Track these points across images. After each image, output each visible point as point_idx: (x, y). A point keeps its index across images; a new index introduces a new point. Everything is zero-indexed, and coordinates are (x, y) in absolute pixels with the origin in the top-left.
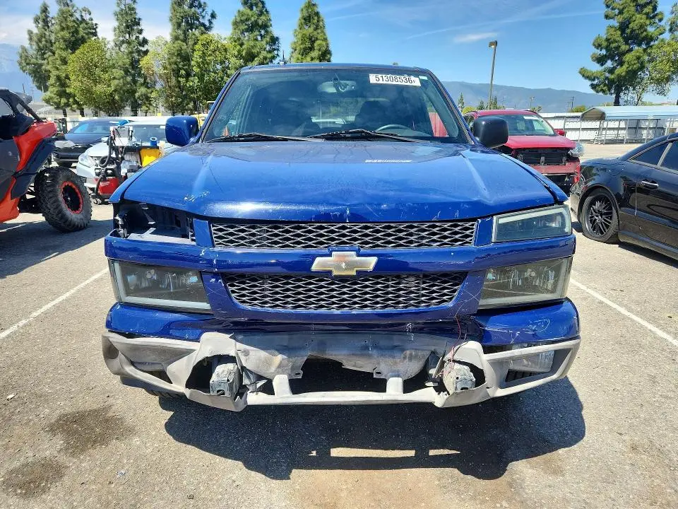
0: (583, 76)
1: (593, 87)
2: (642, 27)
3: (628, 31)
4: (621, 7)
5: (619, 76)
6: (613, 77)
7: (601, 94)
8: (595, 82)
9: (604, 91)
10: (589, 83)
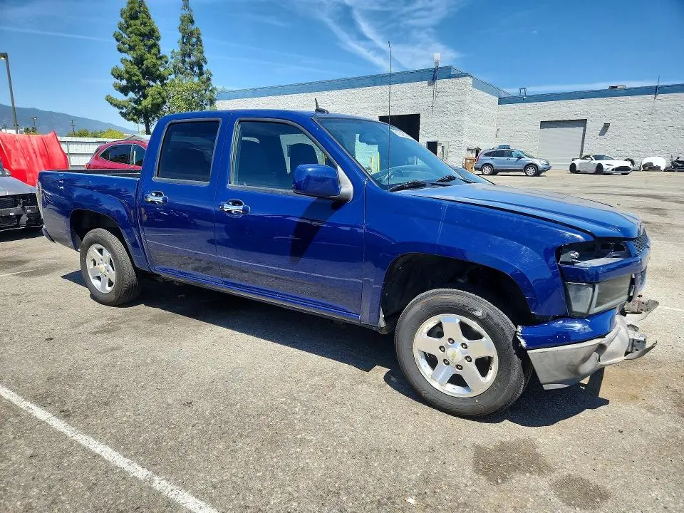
0: (111, 103)
1: (124, 115)
2: (155, 65)
3: (144, 67)
4: (132, 44)
5: (146, 107)
6: (140, 107)
7: (132, 122)
8: (124, 111)
9: (135, 121)
10: (119, 111)
